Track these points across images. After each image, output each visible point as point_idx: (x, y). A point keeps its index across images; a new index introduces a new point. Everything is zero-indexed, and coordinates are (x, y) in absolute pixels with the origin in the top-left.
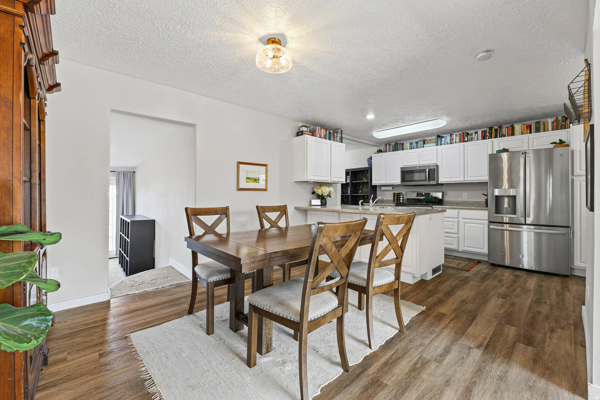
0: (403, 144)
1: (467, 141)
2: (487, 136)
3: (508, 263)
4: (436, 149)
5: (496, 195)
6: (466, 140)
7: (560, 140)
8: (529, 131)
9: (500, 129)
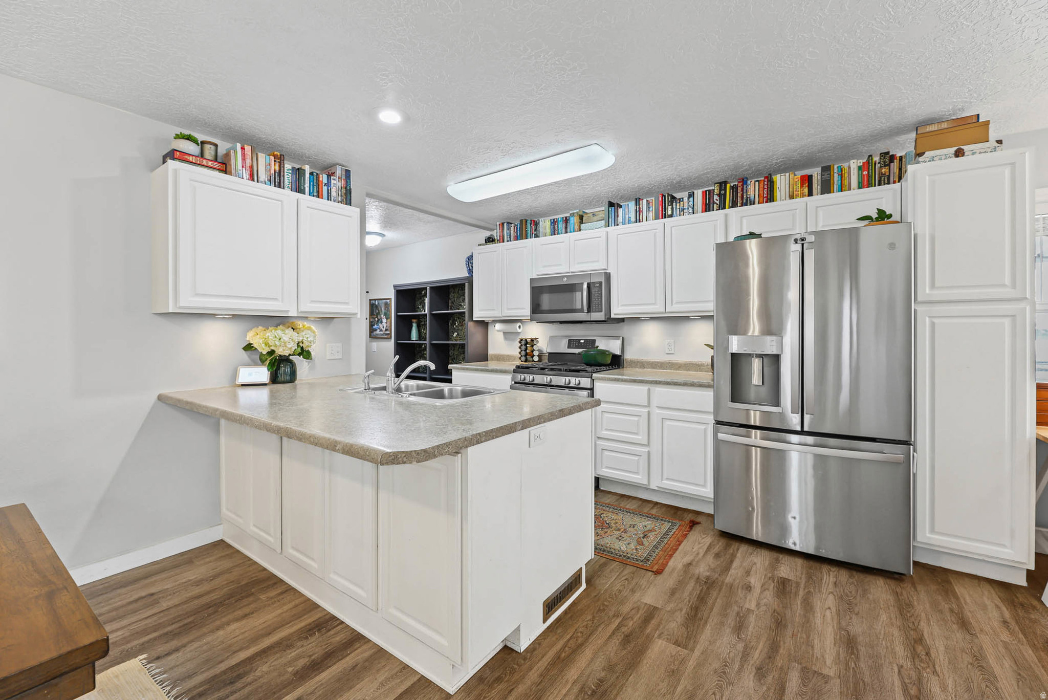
0: (536, 224)
1: (671, 216)
2: (714, 203)
3: (757, 533)
4: (605, 233)
5: (734, 351)
6: (670, 213)
7: (878, 209)
8: (806, 190)
9: (743, 185)
